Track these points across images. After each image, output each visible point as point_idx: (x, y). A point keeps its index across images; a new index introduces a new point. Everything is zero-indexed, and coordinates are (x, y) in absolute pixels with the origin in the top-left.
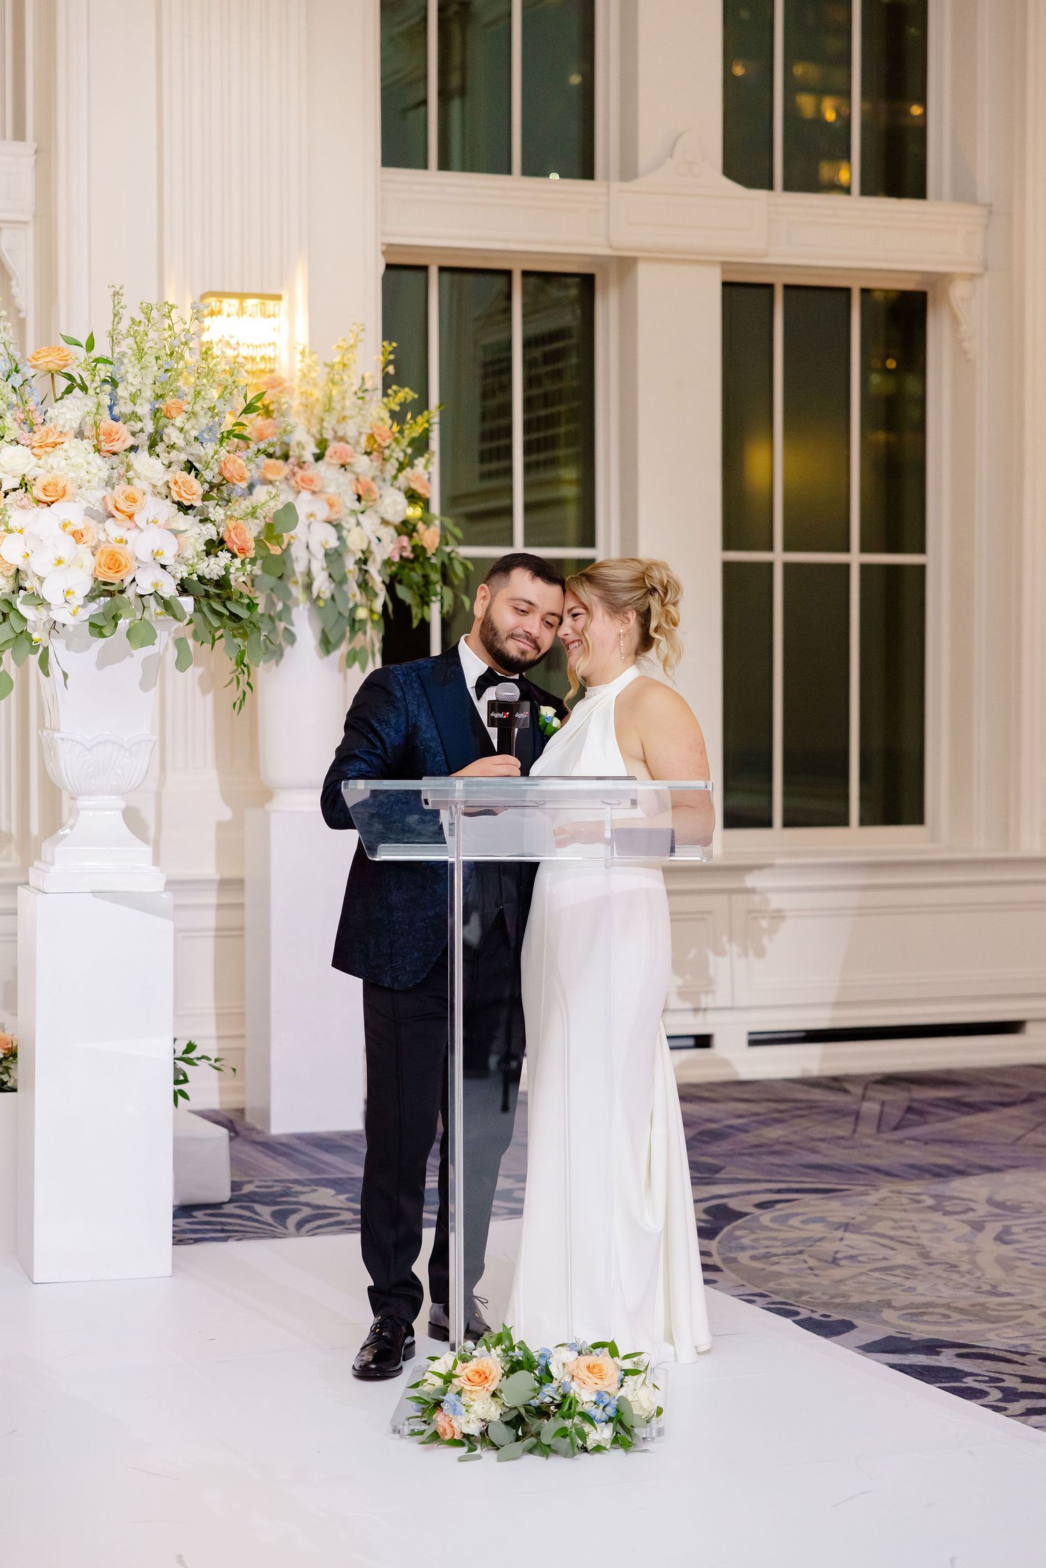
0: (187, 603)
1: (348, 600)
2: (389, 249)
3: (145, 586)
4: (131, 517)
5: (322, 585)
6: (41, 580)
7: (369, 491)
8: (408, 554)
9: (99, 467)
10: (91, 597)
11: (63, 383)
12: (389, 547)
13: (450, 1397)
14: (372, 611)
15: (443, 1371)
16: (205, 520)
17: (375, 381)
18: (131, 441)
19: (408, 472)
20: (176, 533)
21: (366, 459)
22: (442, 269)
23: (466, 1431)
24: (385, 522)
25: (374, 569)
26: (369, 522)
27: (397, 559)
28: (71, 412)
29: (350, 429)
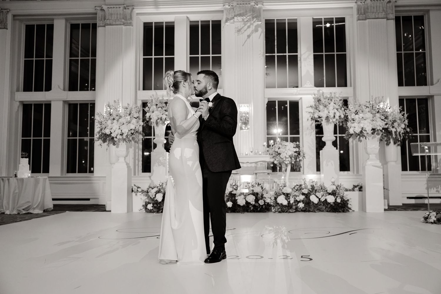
0: (383, 131)
1: (397, 138)
2: (399, 97)
3: (378, 129)
4: (376, 121)
5: (394, 136)
6: (365, 128)
7: (400, 124)
8: (405, 132)
9: (372, 115)
10: (372, 130)
11: (366, 107)
12: (402, 131)
13: (429, 217)
14: (401, 139)
15: (428, 214)
16: (385, 121)
17: (399, 111)
18: (375, 112)
19: (404, 122)
20: (382, 122)
21: (399, 121)
22: (406, 99)
23: (432, 221)
24: (402, 128)
25: (401, 134)
26: (400, 128)
27: (404, 132)
28: (368, 110)
29: (397, 117)
